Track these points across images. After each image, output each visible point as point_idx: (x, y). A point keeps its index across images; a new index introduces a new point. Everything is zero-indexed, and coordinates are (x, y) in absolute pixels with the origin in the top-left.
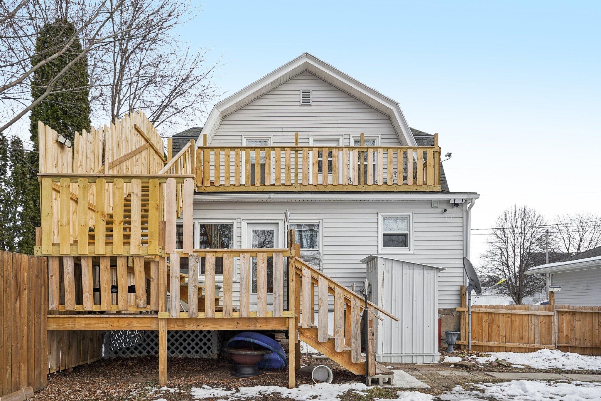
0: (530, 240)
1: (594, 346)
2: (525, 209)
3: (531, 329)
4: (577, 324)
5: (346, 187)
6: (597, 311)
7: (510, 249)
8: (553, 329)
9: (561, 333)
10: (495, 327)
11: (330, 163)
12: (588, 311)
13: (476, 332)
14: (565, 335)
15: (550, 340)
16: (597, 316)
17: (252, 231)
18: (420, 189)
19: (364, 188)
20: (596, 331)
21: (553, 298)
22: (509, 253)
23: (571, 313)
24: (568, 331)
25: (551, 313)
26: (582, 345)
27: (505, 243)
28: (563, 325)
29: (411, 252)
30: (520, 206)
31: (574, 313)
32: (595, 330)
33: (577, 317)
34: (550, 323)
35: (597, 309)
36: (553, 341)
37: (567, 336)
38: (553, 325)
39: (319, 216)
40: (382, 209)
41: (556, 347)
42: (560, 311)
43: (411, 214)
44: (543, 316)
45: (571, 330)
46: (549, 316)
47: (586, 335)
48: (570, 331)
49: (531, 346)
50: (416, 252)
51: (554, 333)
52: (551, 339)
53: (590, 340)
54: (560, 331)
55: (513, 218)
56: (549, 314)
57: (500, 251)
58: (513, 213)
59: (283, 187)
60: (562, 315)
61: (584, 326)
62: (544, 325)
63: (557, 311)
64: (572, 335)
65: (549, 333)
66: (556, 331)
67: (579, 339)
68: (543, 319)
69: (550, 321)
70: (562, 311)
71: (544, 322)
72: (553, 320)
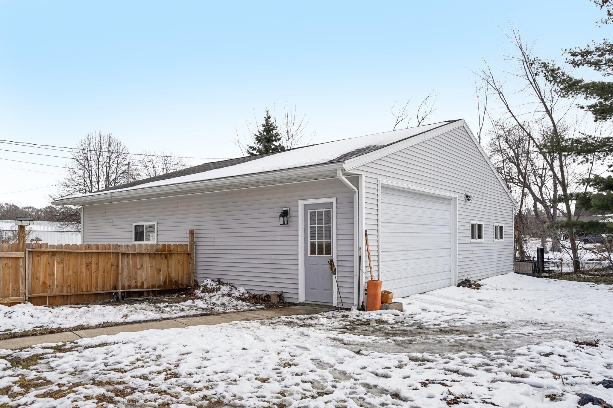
0: (115, 172)
1: (78, 293)
2: (110, 137)
4: (57, 268)
6: (84, 250)
7: (94, 178)
8: (22, 276)
9: (35, 280)
12: (71, 251)
14: (41, 282)
15: (17, 291)
16: (84, 257)
20: (82, 275)
21: (23, 235)
22: (93, 184)
23: (50, 254)
24: (45, 277)
25: (20, 254)
26: (64, 293)
27: (89, 172)
28: (39, 269)
30: (105, 133)
31: (53, 254)
32: (81, 272)
33: (57, 258)
34: (17, 268)
35: (84, 248)
36: (21, 291)
37: (44, 282)
38: (22, 269)
41: (27, 299)
42: (35, 252)
44: (8, 258)
45: (50, 275)
46: (17, 258)
47: (69, 280)
48: (48, 276)
51: (24, 281)
52: (19, 288)
53: (75, 287)
54: (34, 276)
55: (97, 144)
56: (16, 256)
57: (82, 181)
58: (98, 139)
60: (38, 256)
61: (67, 269)
62: (8, 271)
63: (29, 252)
64: (51, 281)
65: (15, 281)
66: (27, 278)
67: (60, 285)
68: (7, 262)
69: (17, 265)
70: (37, 251)
71: (8, 267)
72: (21, 264)
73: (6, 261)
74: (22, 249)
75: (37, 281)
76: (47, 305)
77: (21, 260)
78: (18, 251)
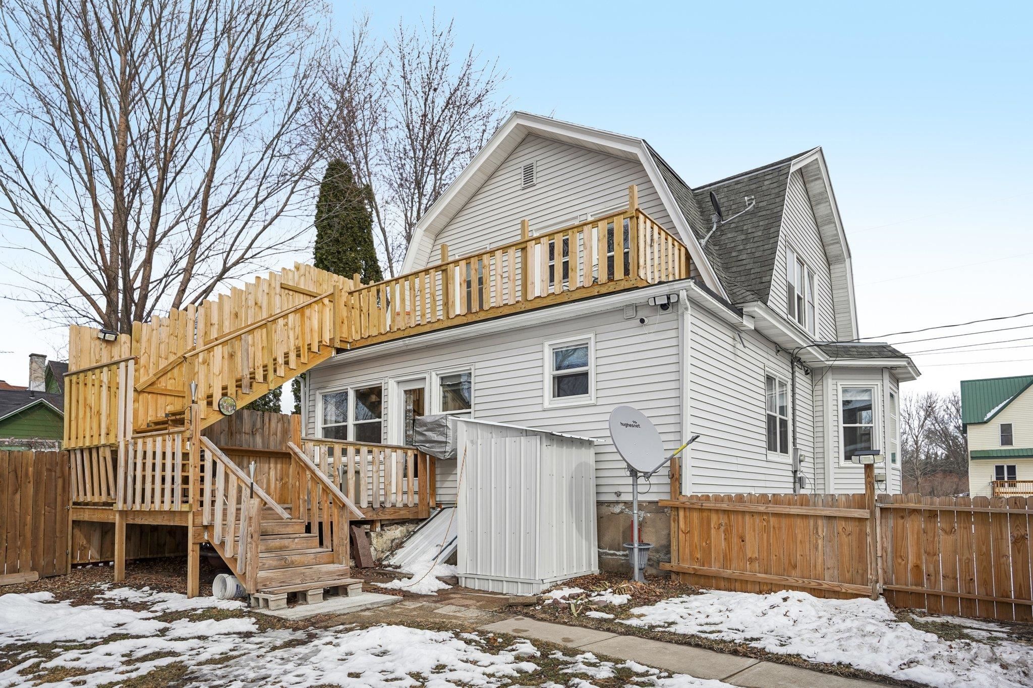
3: (817, 548)
4: (944, 542)
5: (501, 310)
6: (1005, 510)
8: (870, 551)
9: (900, 560)
10: (735, 540)
11: (566, 264)
13: (698, 547)
14: (910, 565)
15: (862, 576)
16: (1004, 522)
17: (403, 392)
18: (604, 290)
19: (523, 306)
20: (1002, 560)
21: (869, 479)
23: (928, 515)
24: (919, 557)
25: (864, 513)
26: (961, 593)
28: (904, 542)
29: (593, 402)
31: (934, 515)
33: (942, 523)
34: (862, 536)
35: (1004, 505)
36: (869, 576)
37: (917, 567)
38: (869, 539)
39: (471, 360)
40: (548, 336)
43: (592, 336)
44: (846, 519)
45: (926, 553)
46: (861, 520)
47: (972, 567)
48: (924, 555)
49: (813, 584)
50: (600, 402)
51: (873, 559)
52: (866, 570)
53: (985, 583)
54: (898, 553)
56: (856, 515)
59: (429, 325)
61: (965, 545)
62: (846, 540)
63: (881, 509)
64: (932, 566)
65: (859, 558)
66: (879, 554)
67: (951, 576)
68: (846, 525)
69: (861, 530)
70: (899, 509)
71: (847, 533)
72: (868, 530)
73: (843, 523)
74: (869, 505)
75: (903, 563)
76: (925, 610)
77: (868, 523)
78: (862, 507)
